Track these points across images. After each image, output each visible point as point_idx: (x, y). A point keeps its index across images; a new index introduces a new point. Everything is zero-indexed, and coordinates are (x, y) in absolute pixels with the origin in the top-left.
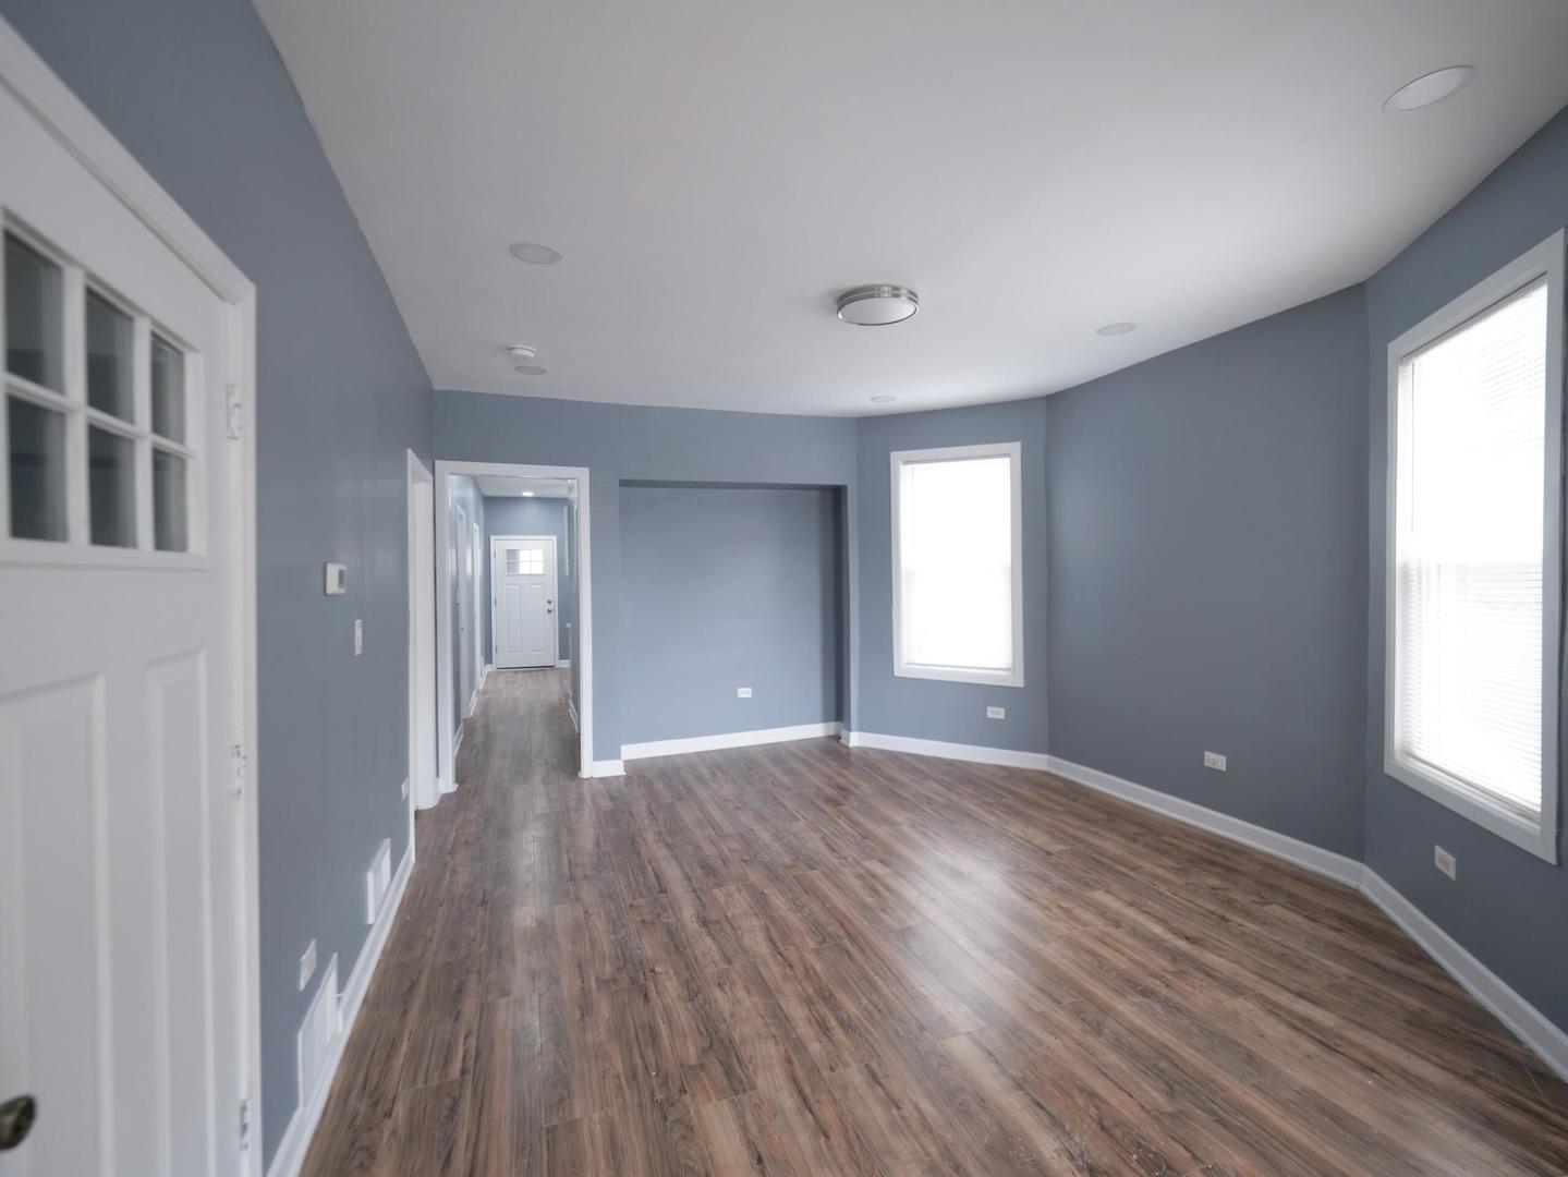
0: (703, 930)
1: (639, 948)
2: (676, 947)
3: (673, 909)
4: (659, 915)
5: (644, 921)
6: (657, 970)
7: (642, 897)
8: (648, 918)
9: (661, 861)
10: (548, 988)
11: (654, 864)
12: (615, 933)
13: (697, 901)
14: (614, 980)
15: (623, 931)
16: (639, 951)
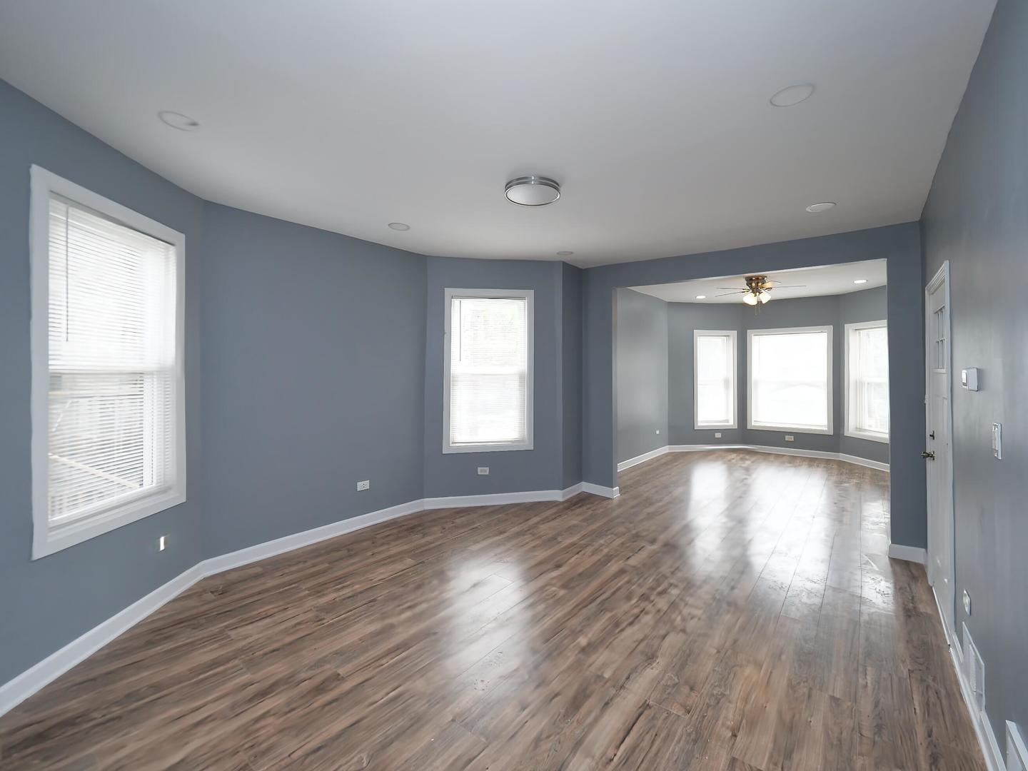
0: (659, 654)
1: (714, 670)
2: (689, 655)
3: (659, 682)
4: (675, 685)
5: (692, 689)
6: (715, 651)
7: (669, 714)
8: (686, 690)
9: (598, 754)
10: (799, 683)
11: (610, 753)
12: (723, 695)
13: (632, 677)
14: (748, 662)
15: (715, 692)
16: (716, 669)
